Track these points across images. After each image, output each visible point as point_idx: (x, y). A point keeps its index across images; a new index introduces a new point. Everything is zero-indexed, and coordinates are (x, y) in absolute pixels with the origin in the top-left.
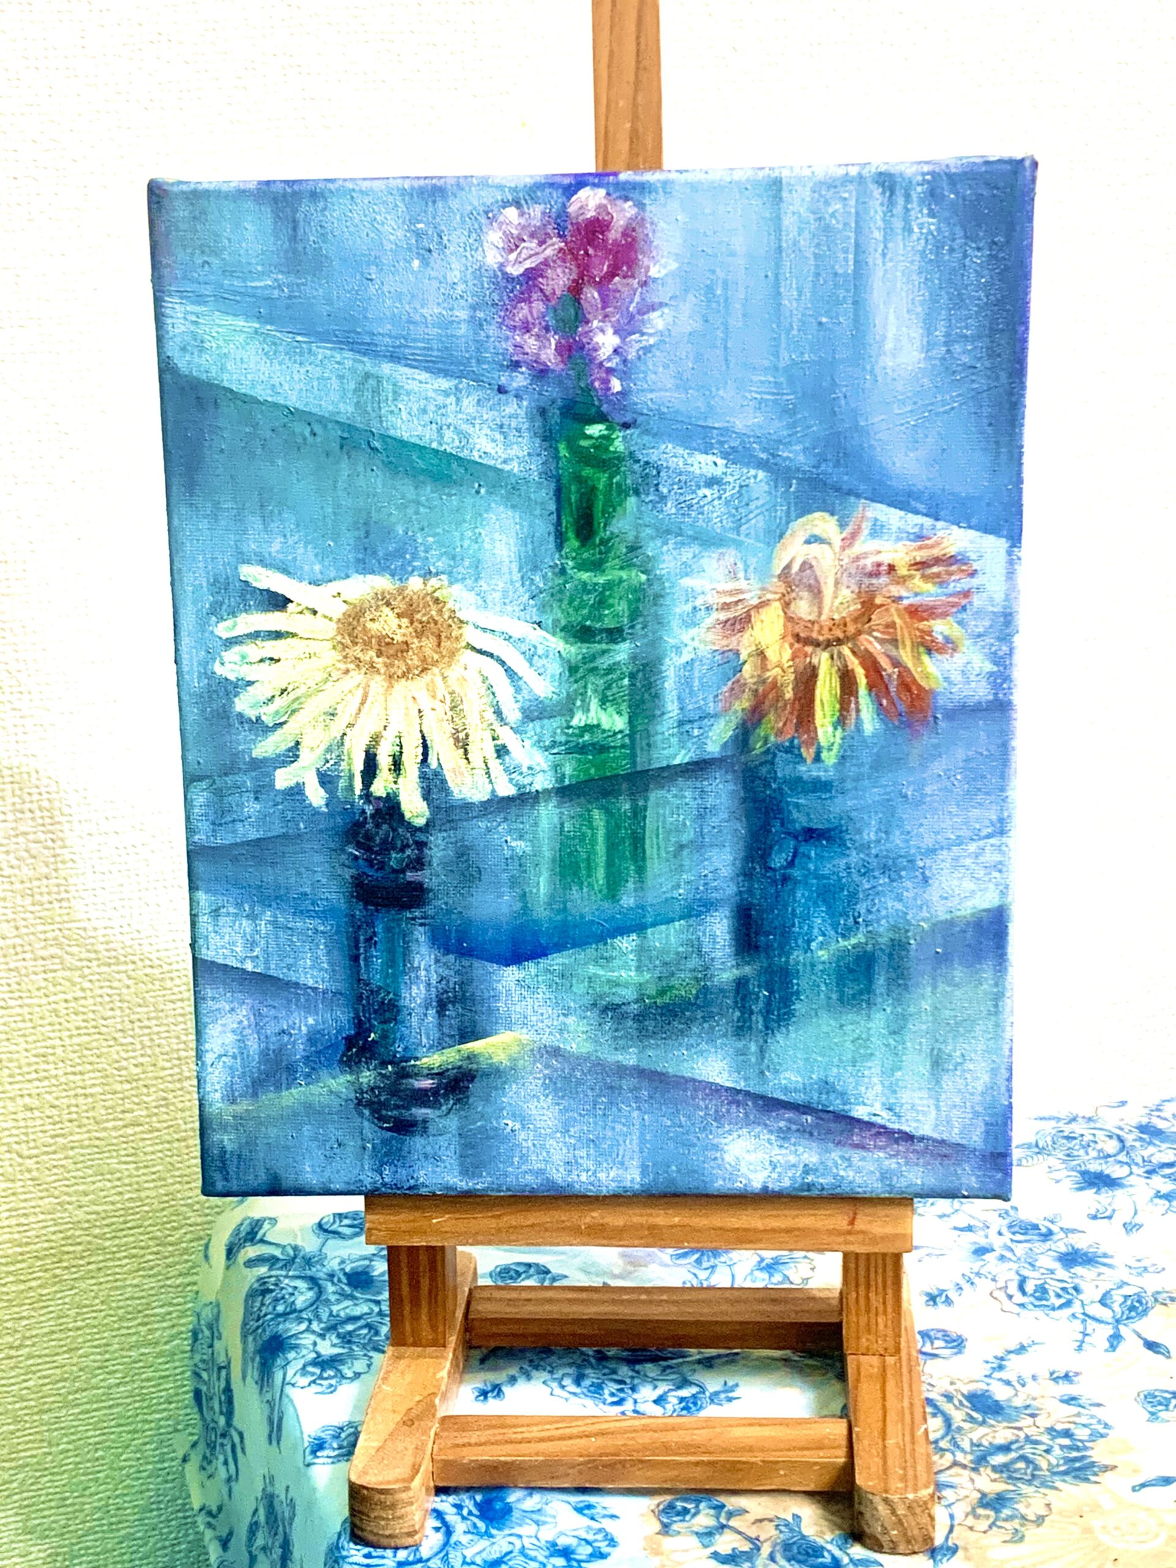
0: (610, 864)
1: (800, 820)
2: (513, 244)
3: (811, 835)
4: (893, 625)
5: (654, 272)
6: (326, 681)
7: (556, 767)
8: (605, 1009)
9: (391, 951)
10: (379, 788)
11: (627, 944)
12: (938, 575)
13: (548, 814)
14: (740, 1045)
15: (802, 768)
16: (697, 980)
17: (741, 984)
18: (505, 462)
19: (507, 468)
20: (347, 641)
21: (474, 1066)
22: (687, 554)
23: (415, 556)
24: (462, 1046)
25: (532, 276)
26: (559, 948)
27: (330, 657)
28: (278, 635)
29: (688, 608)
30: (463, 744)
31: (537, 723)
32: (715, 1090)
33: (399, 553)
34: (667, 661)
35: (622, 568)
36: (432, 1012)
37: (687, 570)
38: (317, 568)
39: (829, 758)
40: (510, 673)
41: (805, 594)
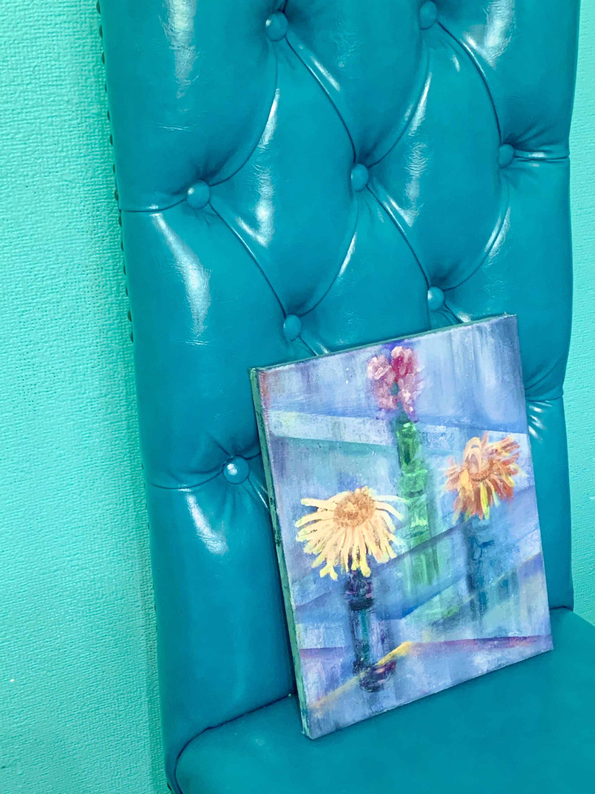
0: (429, 573)
1: (481, 541)
2: (376, 369)
3: (485, 544)
4: (499, 469)
5: (419, 370)
6: (332, 534)
7: (408, 543)
8: (433, 625)
9: (364, 625)
10: (354, 568)
11: (437, 599)
12: (509, 450)
13: (407, 560)
14: (474, 623)
15: (480, 523)
16: (459, 605)
17: (472, 602)
18: (381, 442)
19: (381, 444)
20: (337, 517)
21: (395, 659)
22: (438, 460)
23: (356, 482)
24: (391, 653)
25: (383, 378)
26: (416, 607)
27: (333, 524)
28: (315, 521)
29: (441, 478)
30: (378, 544)
31: (401, 530)
32: (468, 641)
33: (352, 481)
34: (437, 498)
35: (420, 469)
36: (380, 644)
37: (439, 466)
38: (326, 494)
39: (487, 517)
40: (390, 514)
41: (473, 465)
